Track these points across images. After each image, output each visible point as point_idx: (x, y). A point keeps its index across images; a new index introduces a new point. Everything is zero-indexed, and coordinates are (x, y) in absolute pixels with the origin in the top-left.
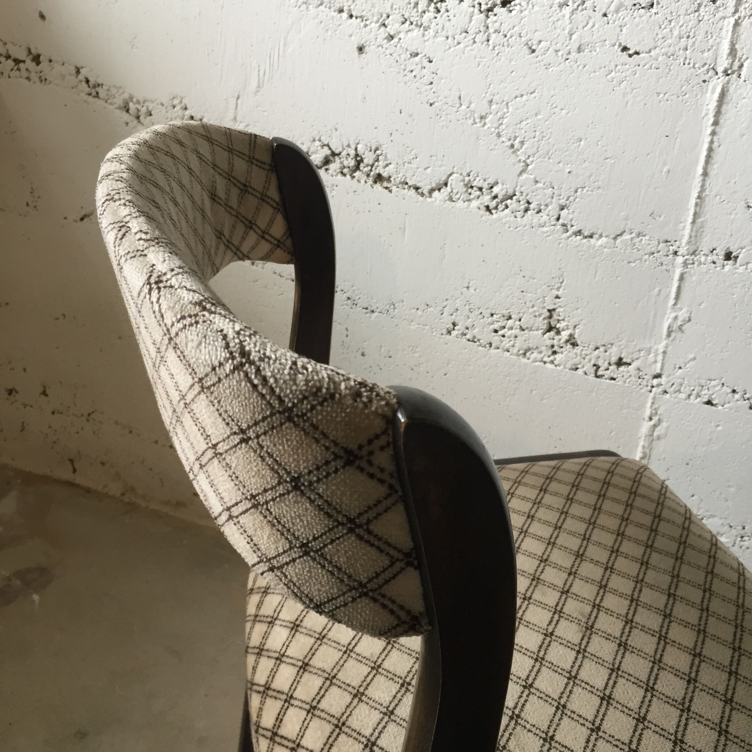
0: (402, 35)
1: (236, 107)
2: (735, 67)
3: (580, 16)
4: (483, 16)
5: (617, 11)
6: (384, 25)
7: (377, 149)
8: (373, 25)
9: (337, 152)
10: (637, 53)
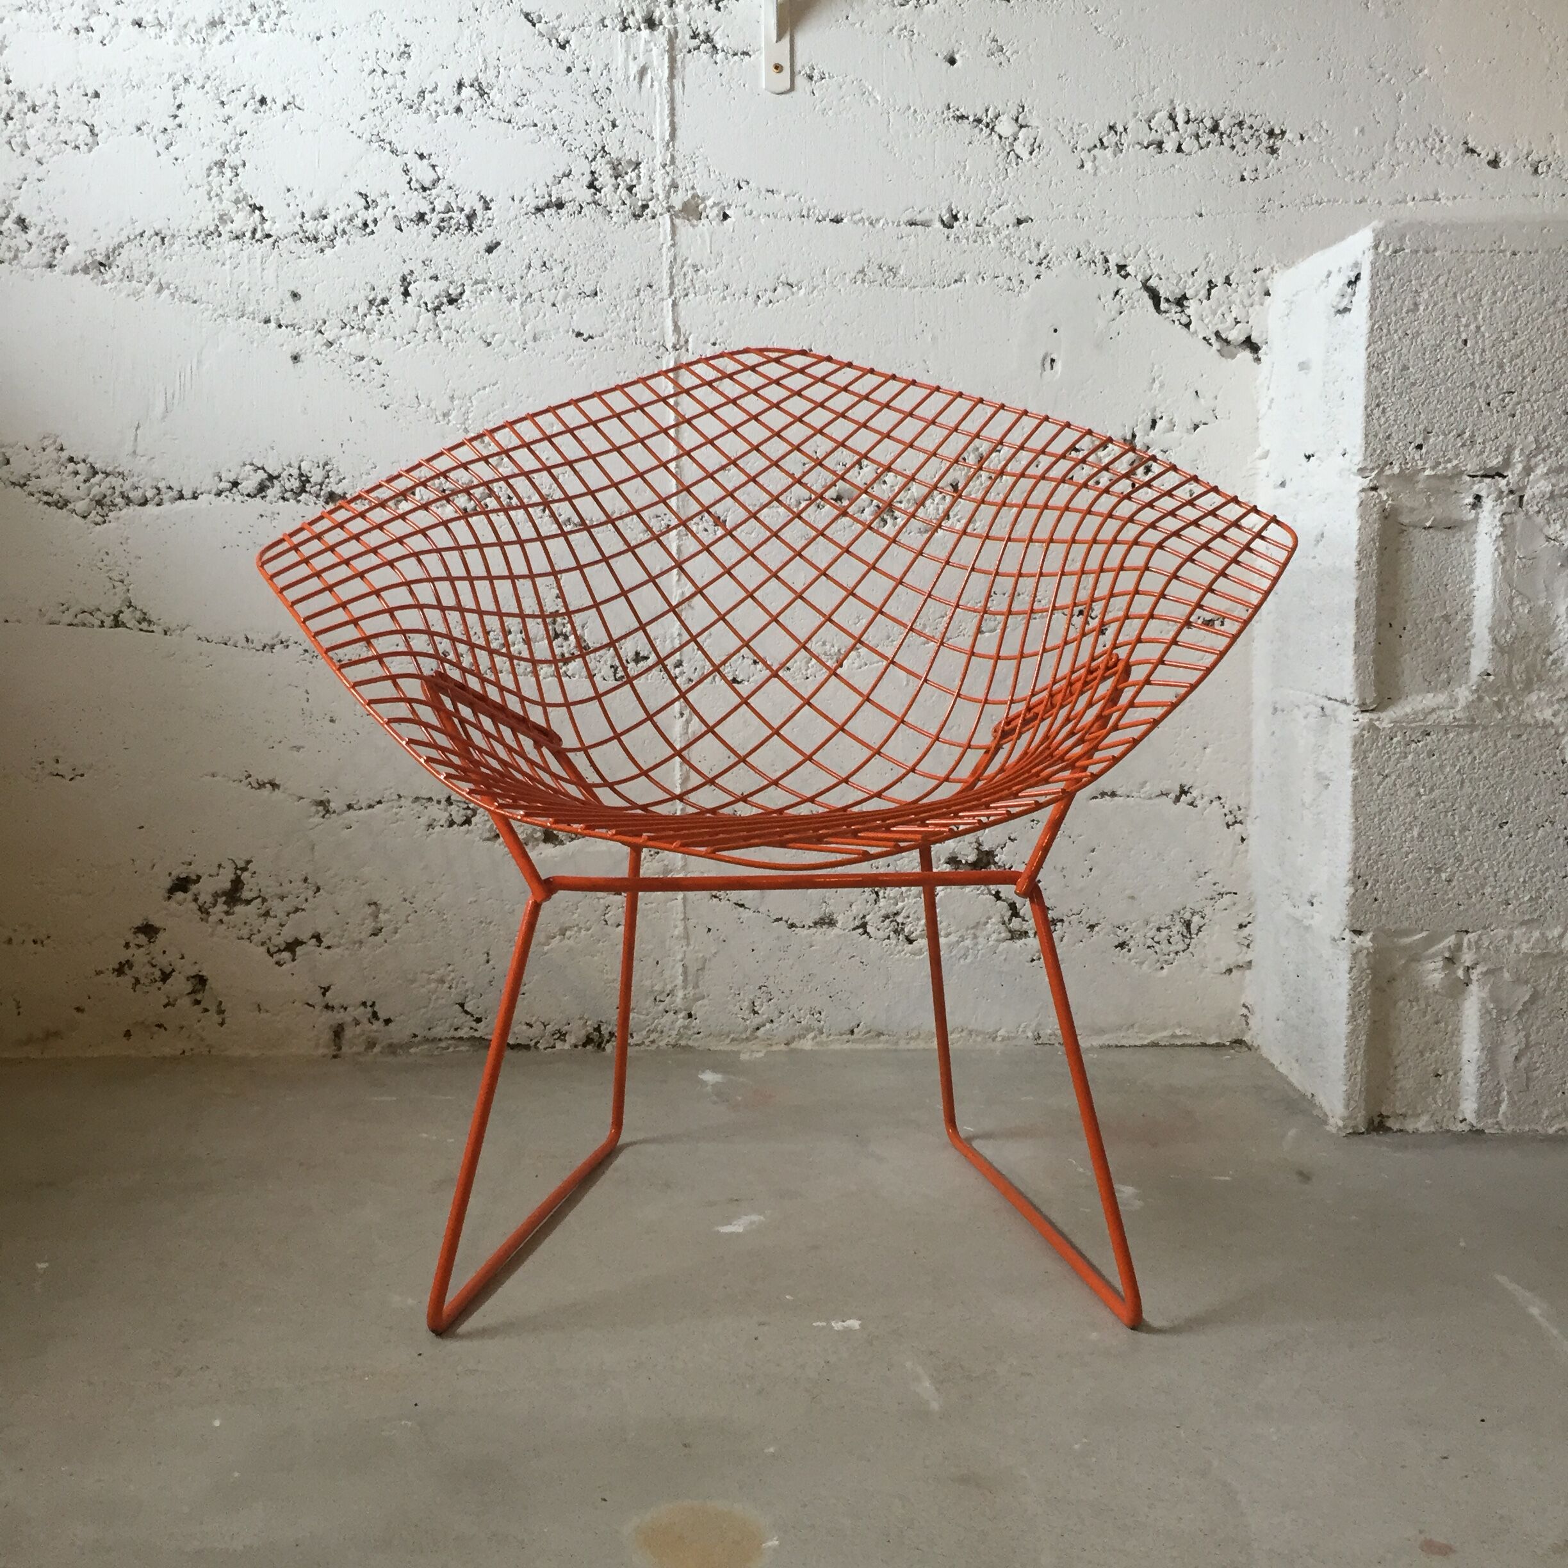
0: (343, 340)
1: (136, 440)
2: (682, 342)
3: (529, 307)
4: (431, 314)
5: (565, 300)
6: (320, 332)
7: (326, 464)
8: (307, 332)
9: (275, 474)
10: (591, 337)
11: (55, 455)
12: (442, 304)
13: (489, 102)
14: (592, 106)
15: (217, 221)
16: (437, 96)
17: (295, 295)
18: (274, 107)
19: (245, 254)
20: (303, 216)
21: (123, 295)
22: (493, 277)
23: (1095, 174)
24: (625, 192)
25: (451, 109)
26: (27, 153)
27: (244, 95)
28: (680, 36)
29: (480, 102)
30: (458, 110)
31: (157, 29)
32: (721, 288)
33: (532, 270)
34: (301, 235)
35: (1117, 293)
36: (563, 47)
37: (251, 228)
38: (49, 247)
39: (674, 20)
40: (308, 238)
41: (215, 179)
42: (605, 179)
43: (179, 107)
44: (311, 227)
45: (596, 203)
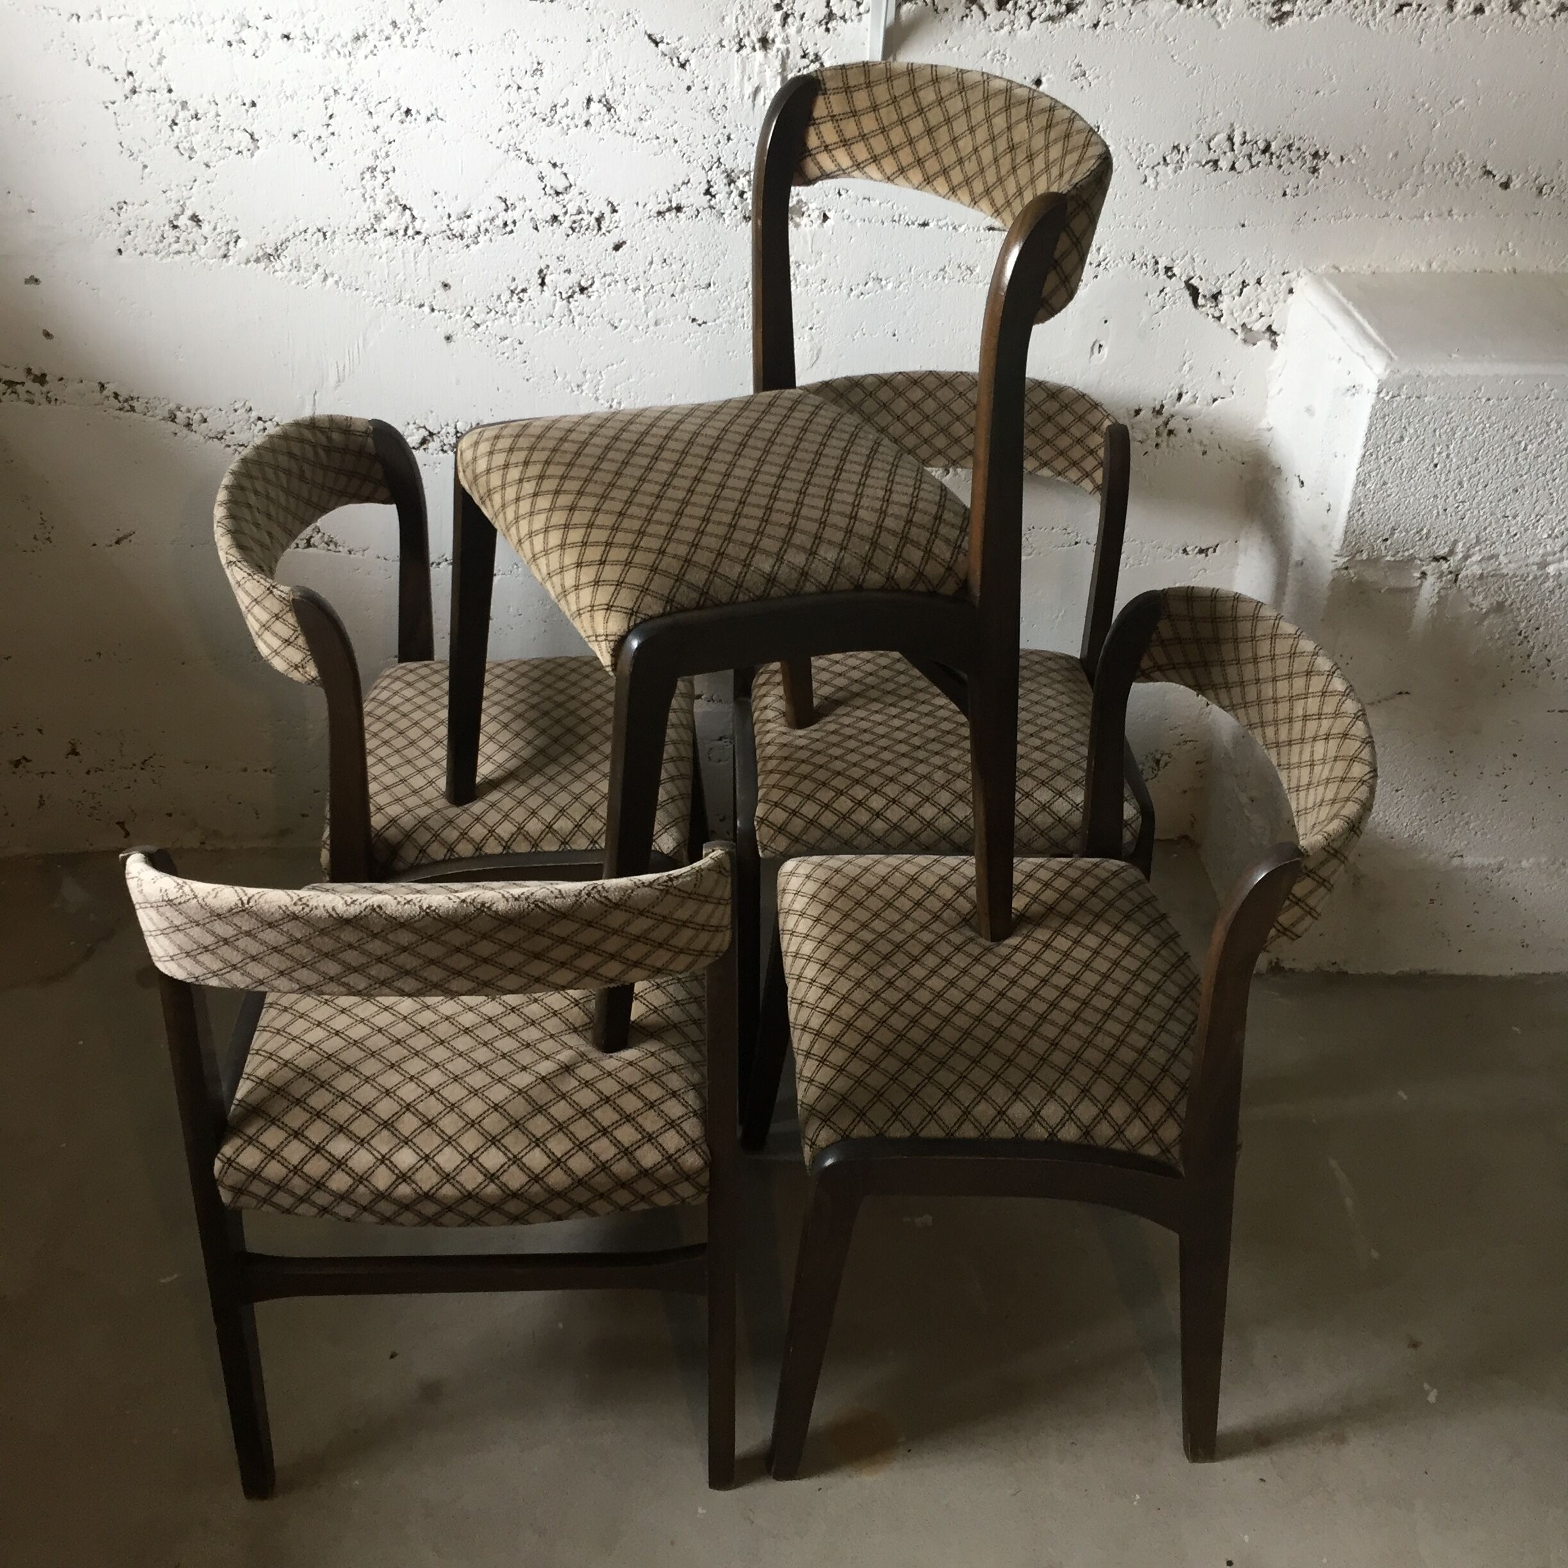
0: (489, 323)
1: (314, 404)
4: (565, 302)
6: (469, 315)
8: (458, 316)
9: (435, 431)
10: (704, 323)
11: (246, 416)
12: (574, 292)
13: (616, 118)
14: (710, 121)
15: (373, 221)
16: (568, 110)
17: (446, 286)
18: (418, 117)
19: (400, 248)
20: (449, 216)
21: (293, 283)
22: (619, 271)
23: (1156, 188)
24: (737, 199)
25: (581, 123)
26: (196, 157)
27: (390, 107)
28: (791, 56)
29: (607, 117)
30: (587, 123)
31: (304, 43)
32: (819, 281)
33: (654, 265)
34: (449, 233)
35: (1162, 291)
36: (683, 66)
37: (403, 227)
38: (224, 241)
39: (786, 41)
40: (454, 235)
41: (368, 183)
42: (720, 186)
43: (331, 117)
44: (457, 227)
45: (711, 207)
